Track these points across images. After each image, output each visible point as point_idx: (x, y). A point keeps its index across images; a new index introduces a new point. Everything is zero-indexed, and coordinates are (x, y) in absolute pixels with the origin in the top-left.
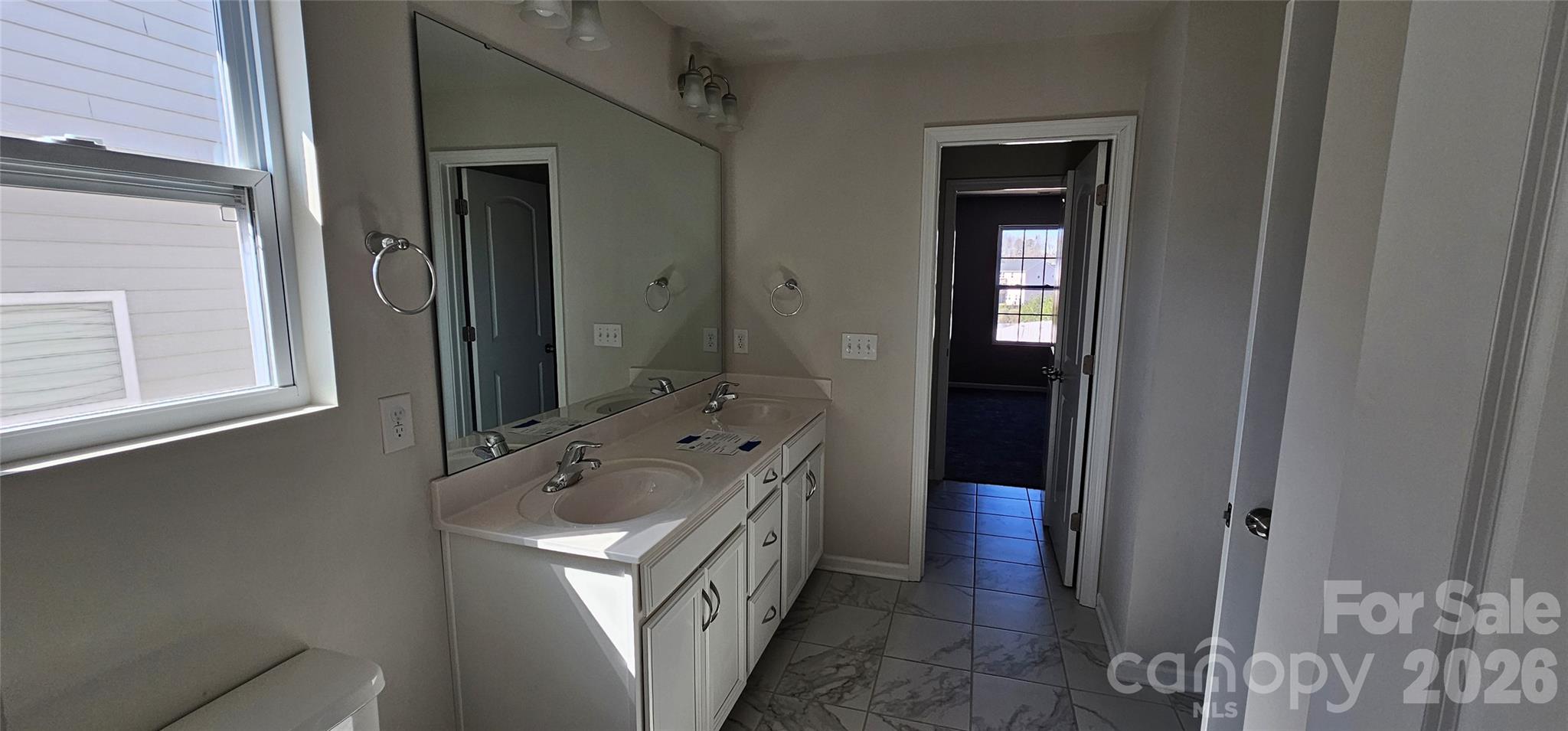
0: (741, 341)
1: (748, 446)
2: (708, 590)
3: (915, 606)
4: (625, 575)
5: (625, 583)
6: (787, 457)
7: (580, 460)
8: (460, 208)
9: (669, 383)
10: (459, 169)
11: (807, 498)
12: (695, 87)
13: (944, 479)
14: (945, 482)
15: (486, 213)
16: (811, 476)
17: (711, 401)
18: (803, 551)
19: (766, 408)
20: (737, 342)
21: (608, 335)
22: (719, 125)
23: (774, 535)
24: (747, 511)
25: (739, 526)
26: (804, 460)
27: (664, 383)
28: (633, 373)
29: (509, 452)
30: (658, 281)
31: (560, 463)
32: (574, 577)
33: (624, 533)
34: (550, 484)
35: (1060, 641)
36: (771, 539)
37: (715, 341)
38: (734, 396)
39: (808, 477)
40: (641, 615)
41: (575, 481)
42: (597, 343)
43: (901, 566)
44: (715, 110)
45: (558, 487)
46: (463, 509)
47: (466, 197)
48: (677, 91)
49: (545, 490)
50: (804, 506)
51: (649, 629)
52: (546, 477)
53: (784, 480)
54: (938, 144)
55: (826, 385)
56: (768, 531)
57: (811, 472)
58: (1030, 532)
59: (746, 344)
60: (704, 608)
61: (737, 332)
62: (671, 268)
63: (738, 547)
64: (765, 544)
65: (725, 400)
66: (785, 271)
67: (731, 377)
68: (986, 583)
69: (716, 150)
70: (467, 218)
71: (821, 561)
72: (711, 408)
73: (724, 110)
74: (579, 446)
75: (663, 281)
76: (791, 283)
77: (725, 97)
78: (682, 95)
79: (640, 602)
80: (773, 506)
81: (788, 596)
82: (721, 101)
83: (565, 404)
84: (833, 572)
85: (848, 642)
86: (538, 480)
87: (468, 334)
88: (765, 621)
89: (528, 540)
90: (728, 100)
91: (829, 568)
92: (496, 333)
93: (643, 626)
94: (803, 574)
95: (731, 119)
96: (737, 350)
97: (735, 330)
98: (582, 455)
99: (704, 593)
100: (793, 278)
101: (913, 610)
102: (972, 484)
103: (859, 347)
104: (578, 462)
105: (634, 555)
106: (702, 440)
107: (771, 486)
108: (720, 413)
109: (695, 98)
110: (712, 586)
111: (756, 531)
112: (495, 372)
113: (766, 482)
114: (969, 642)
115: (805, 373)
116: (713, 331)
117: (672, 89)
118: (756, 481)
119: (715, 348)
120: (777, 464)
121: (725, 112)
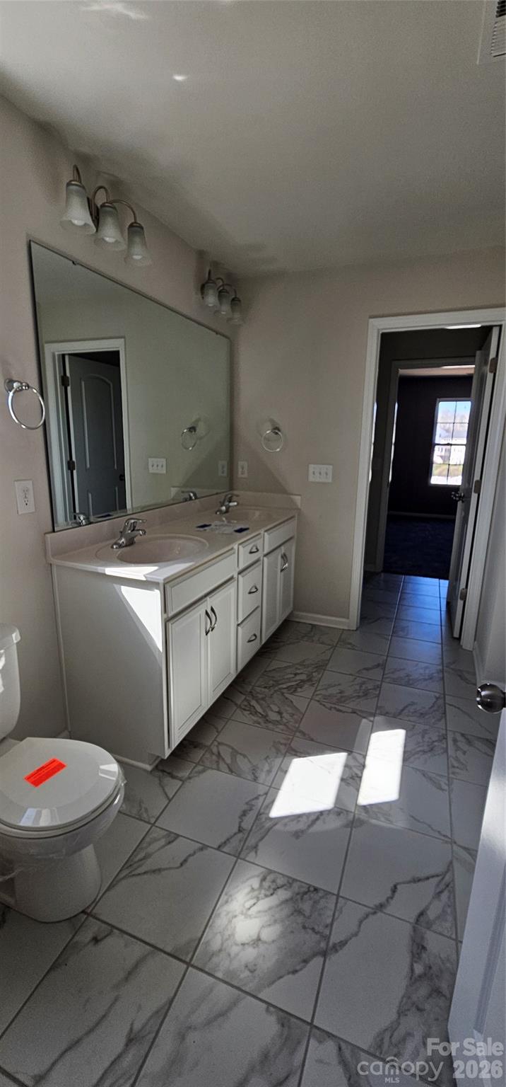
0: (243, 468)
1: (240, 531)
2: (209, 611)
3: (350, 644)
4: (156, 590)
5: (156, 595)
6: (267, 541)
7: (133, 530)
8: (65, 381)
9: (195, 495)
10: (63, 356)
11: (282, 570)
12: (211, 292)
13: (382, 572)
14: (382, 574)
15: (81, 386)
16: (284, 557)
17: (222, 506)
18: (278, 605)
19: (257, 513)
20: (240, 470)
21: (158, 466)
22: (229, 320)
23: (256, 588)
24: (238, 570)
25: (232, 578)
26: (280, 546)
27: (192, 495)
28: (174, 491)
29: (91, 523)
30: (190, 428)
31: (121, 532)
32: (126, 591)
33: (156, 568)
34: (116, 544)
35: (445, 668)
36: (254, 590)
37: (225, 469)
38: (235, 503)
39: (282, 557)
40: (165, 616)
41: (131, 543)
42: (151, 470)
43: (344, 620)
44: (225, 309)
45: (120, 546)
46: (65, 552)
47: (68, 374)
48: (200, 296)
49: (112, 547)
50: (279, 577)
51: (170, 625)
52: (114, 541)
53: (265, 555)
54: (379, 330)
55: (298, 499)
56: (252, 585)
57: (285, 555)
58: (436, 605)
59: (246, 472)
60: (206, 624)
61: (240, 463)
62: (198, 420)
63: (230, 590)
64: (250, 593)
65: (230, 507)
66: (272, 421)
67: (235, 492)
68: (401, 633)
69: (226, 337)
70: (69, 388)
71: (291, 614)
72: (220, 511)
73: (232, 307)
74: (133, 521)
75: (192, 429)
76: (276, 430)
77: (233, 300)
78: (203, 298)
79: (165, 609)
80: (256, 571)
81: (266, 631)
82: (230, 303)
83: (130, 507)
84: (299, 622)
85: (304, 661)
86: (108, 542)
87: (71, 466)
88: (249, 641)
89: (100, 569)
90: (235, 302)
91: (297, 620)
92: (88, 466)
93: (167, 622)
94: (278, 620)
95: (237, 315)
96: (240, 475)
97: (239, 463)
98: (134, 527)
99: (207, 613)
100: (277, 426)
101: (349, 646)
102: (401, 576)
103: (319, 473)
104: (132, 531)
105: (160, 578)
106: (212, 527)
107: (254, 557)
108: (227, 514)
109: (211, 299)
110: (212, 610)
111: (245, 583)
112: (88, 491)
113: (251, 553)
114: (382, 666)
115: (284, 491)
116: (225, 463)
117: (196, 293)
118: (244, 551)
119: (225, 474)
120: (259, 543)
121: (233, 310)
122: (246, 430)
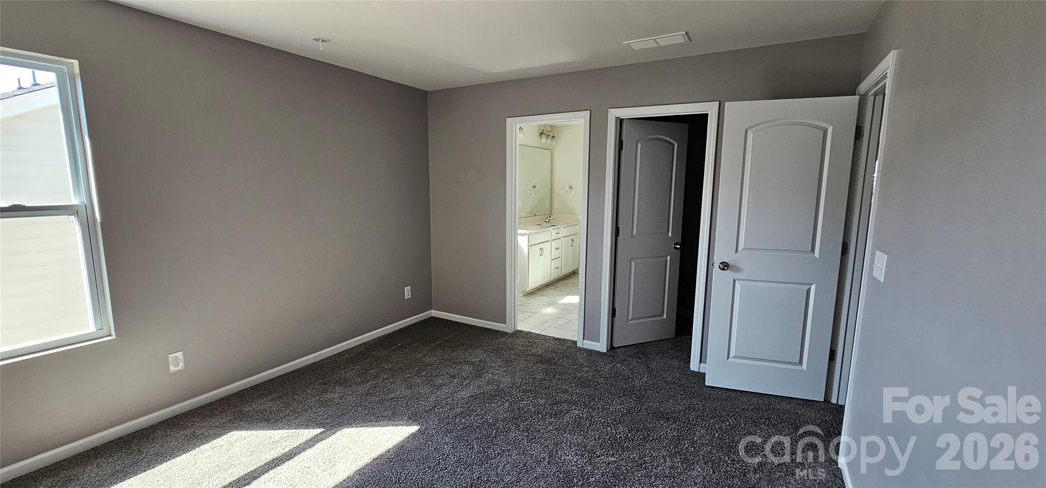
0: (556, 204)
1: (553, 226)
6: (564, 231)
9: (535, 215)
11: (571, 245)
16: (572, 239)
19: (561, 221)
22: (551, 145)
23: (559, 248)
24: (552, 239)
25: (549, 241)
26: (570, 235)
37: (549, 204)
40: (529, 244)
48: (539, 137)
50: (569, 248)
53: (563, 237)
55: (579, 217)
56: (557, 247)
59: (558, 205)
61: (555, 202)
63: (548, 245)
65: (550, 219)
66: (569, 184)
72: (546, 221)
76: (571, 188)
79: (528, 242)
80: (558, 242)
90: (553, 137)
93: (530, 246)
96: (555, 207)
100: (571, 186)
106: (542, 225)
107: (558, 237)
108: (548, 222)
110: (542, 249)
113: (557, 235)
115: (574, 214)
116: (549, 202)
117: (538, 137)
118: (554, 232)
119: (548, 207)
120: (560, 231)
121: (552, 141)
122: (557, 189)
